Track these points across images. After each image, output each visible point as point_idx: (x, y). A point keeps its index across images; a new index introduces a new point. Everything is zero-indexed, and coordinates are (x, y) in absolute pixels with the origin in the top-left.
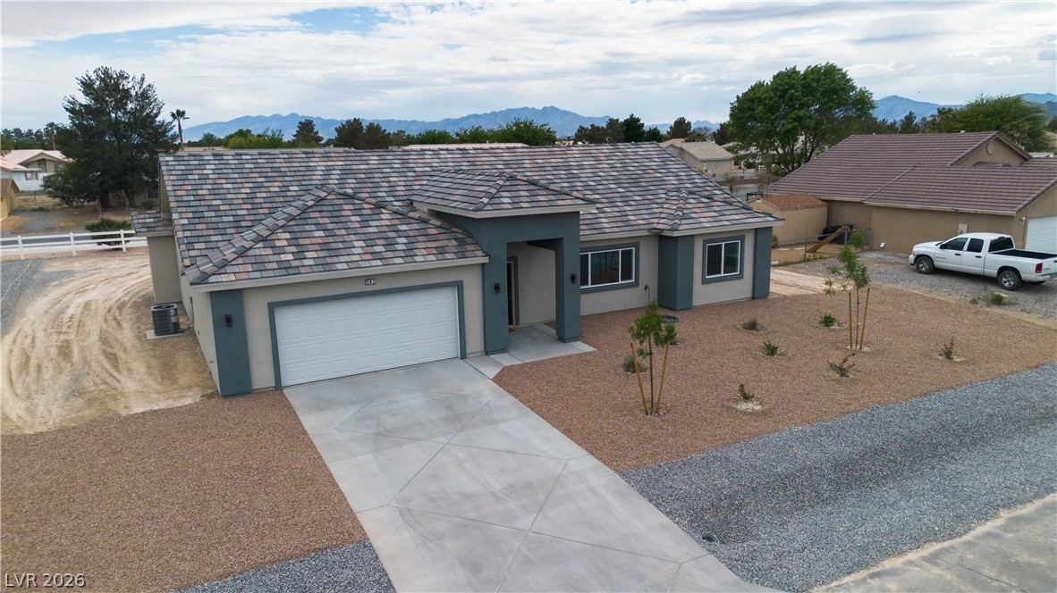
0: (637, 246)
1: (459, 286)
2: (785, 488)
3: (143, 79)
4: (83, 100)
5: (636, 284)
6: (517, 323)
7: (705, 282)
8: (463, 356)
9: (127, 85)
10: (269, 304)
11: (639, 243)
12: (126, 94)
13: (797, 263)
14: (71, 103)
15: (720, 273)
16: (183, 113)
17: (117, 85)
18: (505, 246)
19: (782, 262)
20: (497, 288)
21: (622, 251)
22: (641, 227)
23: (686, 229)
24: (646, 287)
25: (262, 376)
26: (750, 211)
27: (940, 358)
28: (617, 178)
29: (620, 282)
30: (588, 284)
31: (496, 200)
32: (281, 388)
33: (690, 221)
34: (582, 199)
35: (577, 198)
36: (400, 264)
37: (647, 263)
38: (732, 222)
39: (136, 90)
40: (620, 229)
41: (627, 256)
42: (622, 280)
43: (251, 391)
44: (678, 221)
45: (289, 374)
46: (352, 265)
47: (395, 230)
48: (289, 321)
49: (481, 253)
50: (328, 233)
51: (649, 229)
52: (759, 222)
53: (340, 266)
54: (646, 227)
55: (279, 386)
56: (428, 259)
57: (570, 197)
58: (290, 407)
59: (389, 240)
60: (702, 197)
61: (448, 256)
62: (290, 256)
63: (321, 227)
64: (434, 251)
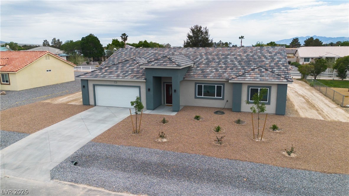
0: (224, 85)
1: (139, 87)
3: (206, 28)
5: (223, 99)
7: (248, 103)
9: (202, 29)
10: (93, 84)
11: (224, 84)
12: (202, 32)
16: (243, 37)
17: (200, 30)
18: (152, 77)
20: (149, 90)
21: (217, 86)
22: (224, 78)
23: (236, 81)
24: (227, 101)
25: (92, 102)
26: (279, 76)
27: (285, 153)
28: (242, 59)
29: (216, 97)
30: (202, 96)
31: (150, 63)
32: (96, 106)
33: (241, 77)
34: (177, 65)
35: (176, 64)
36: (120, 79)
37: (227, 92)
38: (261, 80)
39: (204, 31)
40: (214, 78)
41: (219, 88)
42: (216, 96)
43: (89, 105)
44: (236, 77)
45: (99, 103)
46: (110, 77)
47: (132, 70)
48: (99, 89)
49: (143, 78)
50: (117, 69)
51: (226, 79)
52: (277, 81)
53: (107, 77)
54: (225, 78)
55: (95, 105)
56: (128, 78)
57: (174, 64)
58: (87, 109)
59: (127, 72)
60: (264, 69)
61: (134, 78)
62: (101, 73)
63: (117, 67)
64: (133, 76)
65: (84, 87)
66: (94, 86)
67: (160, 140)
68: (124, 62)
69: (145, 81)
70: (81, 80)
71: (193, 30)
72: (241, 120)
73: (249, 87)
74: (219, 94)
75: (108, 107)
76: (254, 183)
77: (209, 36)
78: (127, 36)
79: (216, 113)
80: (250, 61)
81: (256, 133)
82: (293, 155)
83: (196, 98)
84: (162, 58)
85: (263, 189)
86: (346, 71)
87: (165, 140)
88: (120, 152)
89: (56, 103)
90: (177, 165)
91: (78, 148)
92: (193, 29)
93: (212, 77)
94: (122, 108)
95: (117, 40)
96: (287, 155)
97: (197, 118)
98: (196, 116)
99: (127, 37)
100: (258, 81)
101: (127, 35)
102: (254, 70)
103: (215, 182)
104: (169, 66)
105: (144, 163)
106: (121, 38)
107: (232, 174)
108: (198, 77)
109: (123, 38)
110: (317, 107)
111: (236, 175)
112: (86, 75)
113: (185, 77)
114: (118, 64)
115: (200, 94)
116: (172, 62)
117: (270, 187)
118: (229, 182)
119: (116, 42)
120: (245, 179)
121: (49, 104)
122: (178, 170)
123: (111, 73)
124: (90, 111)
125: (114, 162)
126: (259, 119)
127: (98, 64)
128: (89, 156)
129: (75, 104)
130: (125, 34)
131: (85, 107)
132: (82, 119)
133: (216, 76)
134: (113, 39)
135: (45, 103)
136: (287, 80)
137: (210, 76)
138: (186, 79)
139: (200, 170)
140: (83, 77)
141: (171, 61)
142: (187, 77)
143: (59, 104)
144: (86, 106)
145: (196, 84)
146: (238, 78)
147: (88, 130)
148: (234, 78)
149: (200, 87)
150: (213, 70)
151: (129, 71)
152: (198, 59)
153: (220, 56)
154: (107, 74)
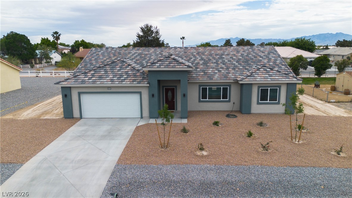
0: (230, 86)
1: (140, 93)
2: (170, 186)
3: (157, 27)
4: (141, 34)
5: (229, 101)
6: (176, 110)
7: (258, 103)
8: (142, 117)
9: (152, 29)
10: (78, 92)
11: (231, 85)
12: (152, 32)
14: (138, 34)
15: (267, 101)
16: (184, 37)
17: (150, 29)
18: (157, 81)
19: (337, 101)
20: (153, 95)
21: (223, 88)
22: (231, 79)
23: (246, 81)
24: (234, 103)
25: (76, 114)
26: (287, 76)
27: (333, 153)
28: (240, 59)
29: (222, 100)
30: (207, 99)
31: (154, 65)
32: (82, 118)
33: (251, 78)
34: (187, 66)
35: (186, 65)
36: (117, 84)
37: (234, 93)
38: (272, 80)
40: (220, 79)
41: (225, 90)
42: (222, 99)
43: (73, 118)
44: (246, 77)
45: (85, 114)
46: (102, 83)
47: (127, 73)
48: (85, 98)
49: (146, 83)
50: (105, 72)
51: (234, 80)
52: (287, 81)
53: (98, 83)
54: (233, 79)
55: (81, 117)
56: (127, 83)
57: (183, 65)
58: (74, 124)
59: (121, 76)
60: (268, 68)
61: (134, 83)
62: (87, 78)
63: (105, 70)
64: (132, 81)
65: (66, 96)
66: (79, 94)
67: (199, 153)
68: (111, 64)
69: (148, 85)
70: (62, 87)
71: (142, 30)
72: (264, 122)
73: (259, 87)
74: (225, 97)
75: (100, 119)
76: (333, 189)
77: (160, 36)
78: (60, 34)
79: (228, 116)
80: (247, 61)
81: (294, 135)
82: (342, 155)
83: (200, 101)
84: (165, 59)
85: (345, 195)
86: (299, 69)
87: (205, 153)
88: (165, 174)
89: (23, 119)
90: (244, 181)
91: (108, 176)
92: (143, 28)
93: (217, 78)
94: (118, 119)
95: (47, 39)
96: (336, 154)
97: (216, 124)
98: (215, 122)
99: (59, 35)
100: (269, 81)
101: (59, 34)
102: (259, 70)
103: (293, 195)
104: (179, 68)
105: (202, 184)
106: (53, 37)
107: (306, 183)
108: (204, 79)
109: (55, 37)
110: (307, 103)
111: (312, 184)
112: (68, 81)
113: (188, 79)
114: (104, 67)
115: (204, 97)
116: (179, 63)
117: (350, 191)
118: (308, 192)
119: (46, 42)
120: (323, 187)
121: (12, 120)
122: (247, 187)
123: (101, 77)
124: (80, 126)
125: (165, 187)
126: (297, 120)
127: (30, 67)
128: (129, 184)
129: (51, 118)
130: (57, 32)
131: (68, 121)
132: (79, 136)
133: (222, 77)
134: (42, 38)
135: (7, 119)
136: (296, 79)
137: (215, 77)
138: (190, 81)
139: (271, 183)
140: (65, 84)
141: (178, 62)
142: (190, 79)
143: (32, 119)
144: (70, 119)
145: (200, 86)
146: (247, 78)
147: (100, 150)
148: (245, 79)
149: (204, 90)
150: (216, 71)
151: (123, 74)
152: (193, 60)
153: (214, 56)
154: (97, 78)
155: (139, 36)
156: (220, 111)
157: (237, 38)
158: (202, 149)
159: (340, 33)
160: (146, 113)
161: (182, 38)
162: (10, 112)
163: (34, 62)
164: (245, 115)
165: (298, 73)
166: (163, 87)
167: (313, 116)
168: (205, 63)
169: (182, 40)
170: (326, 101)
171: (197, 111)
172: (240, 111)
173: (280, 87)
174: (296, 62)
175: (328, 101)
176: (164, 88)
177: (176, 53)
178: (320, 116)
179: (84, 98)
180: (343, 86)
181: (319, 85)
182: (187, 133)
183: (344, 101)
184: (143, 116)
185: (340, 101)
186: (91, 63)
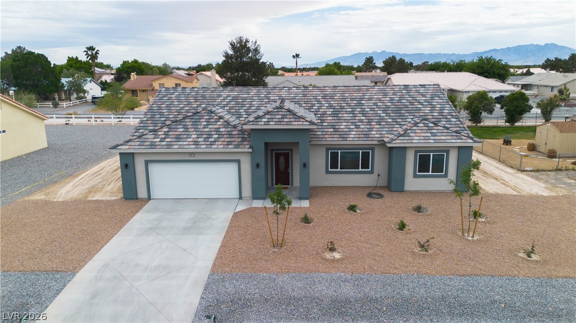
0: (373, 149)
1: (238, 162)
3: (256, 42)
4: (231, 52)
5: (372, 172)
6: (292, 185)
7: (415, 176)
8: (241, 198)
9: (249, 45)
10: (145, 161)
12: (249, 50)
13: (549, 171)
14: (225, 53)
15: (429, 172)
16: (299, 55)
17: (246, 45)
18: (263, 145)
19: (535, 169)
20: (258, 165)
21: (362, 152)
22: (374, 139)
23: (398, 143)
24: (379, 175)
25: (142, 193)
26: (459, 135)
27: (521, 255)
28: (388, 107)
29: (360, 170)
30: (338, 168)
31: (259, 120)
32: (151, 199)
33: (405, 138)
34: (309, 122)
35: (307, 121)
36: (203, 148)
37: (379, 161)
38: (436, 141)
39: (252, 47)
40: (359, 139)
41: (366, 156)
42: (362, 168)
43: (137, 199)
44: (396, 137)
45: (156, 193)
46: (181, 147)
47: (217, 130)
48: (156, 170)
49: (248, 146)
50: (185, 130)
51: (378, 141)
52: (459, 143)
53: (175, 147)
54: (377, 139)
55: (149, 198)
56: (218, 147)
57: (303, 120)
58: (140, 208)
59: (210, 136)
60: (431, 123)
61: (230, 146)
62: (158, 140)
63: (184, 127)
64: (226, 143)
65: (126, 166)
66: (147, 163)
67: (328, 255)
68: (192, 116)
69: (251, 150)
70: (120, 153)
71: (233, 46)
72: (423, 206)
73: (416, 152)
74: (365, 165)
75: (177, 200)
76: (517, 308)
77: (262, 56)
78: (98, 50)
79: (370, 195)
80: (400, 109)
81: (466, 227)
82: (534, 257)
83: (327, 172)
84: (276, 110)
85: (533, 316)
86: (481, 113)
87: (337, 255)
88: (282, 288)
89: (61, 200)
90: (393, 297)
91: (200, 290)
92: (234, 42)
93: (353, 138)
94: (205, 200)
95: (77, 58)
96: (524, 256)
97: (352, 208)
98: (351, 206)
99: (97, 53)
100: (431, 143)
101: (96, 50)
102: (417, 125)
103: (461, 316)
104: (296, 125)
105: (334, 301)
106: (86, 55)
107: (480, 299)
108: (333, 139)
109: (90, 55)
110: (490, 173)
111: (488, 301)
112: (129, 143)
113: (311, 139)
114: (183, 120)
115: (334, 165)
116: (297, 117)
117: (541, 311)
118: (483, 312)
119: (76, 63)
120: (503, 305)
121: (46, 203)
122: (397, 306)
123: (178, 138)
124: (149, 211)
125: (281, 306)
126: (470, 206)
127: (51, 106)
128: (231, 302)
129: (104, 198)
130: (93, 47)
131: (131, 203)
132: (151, 229)
133: (361, 136)
134: (69, 57)
136: (472, 140)
137: (351, 136)
138: (312, 143)
139: (431, 300)
140: (125, 149)
141: (295, 115)
142: (313, 139)
143: (76, 201)
144: (132, 201)
145: (327, 150)
146: (399, 138)
147: (185, 250)
148: (395, 140)
149: (334, 156)
150: (352, 127)
151: (213, 133)
152: (317, 108)
153: (349, 102)
154: (173, 140)
155: (227, 56)
156: (358, 187)
157: (384, 52)
158: (332, 250)
159: (552, 44)
160: (247, 191)
161: (295, 55)
162: (39, 188)
163: (57, 97)
164: (396, 193)
165: (479, 119)
166: (272, 150)
167: (496, 196)
168: (335, 114)
169: (295, 59)
170: (519, 169)
171: (324, 187)
172: (389, 188)
173: (448, 152)
174: (477, 102)
175: (522, 169)
176: (274, 152)
177: (291, 95)
178: (508, 195)
179: (154, 169)
180: (546, 144)
181: (511, 141)
182: (310, 223)
183: (547, 168)
184: (242, 196)
185: (540, 169)
186: (161, 114)
